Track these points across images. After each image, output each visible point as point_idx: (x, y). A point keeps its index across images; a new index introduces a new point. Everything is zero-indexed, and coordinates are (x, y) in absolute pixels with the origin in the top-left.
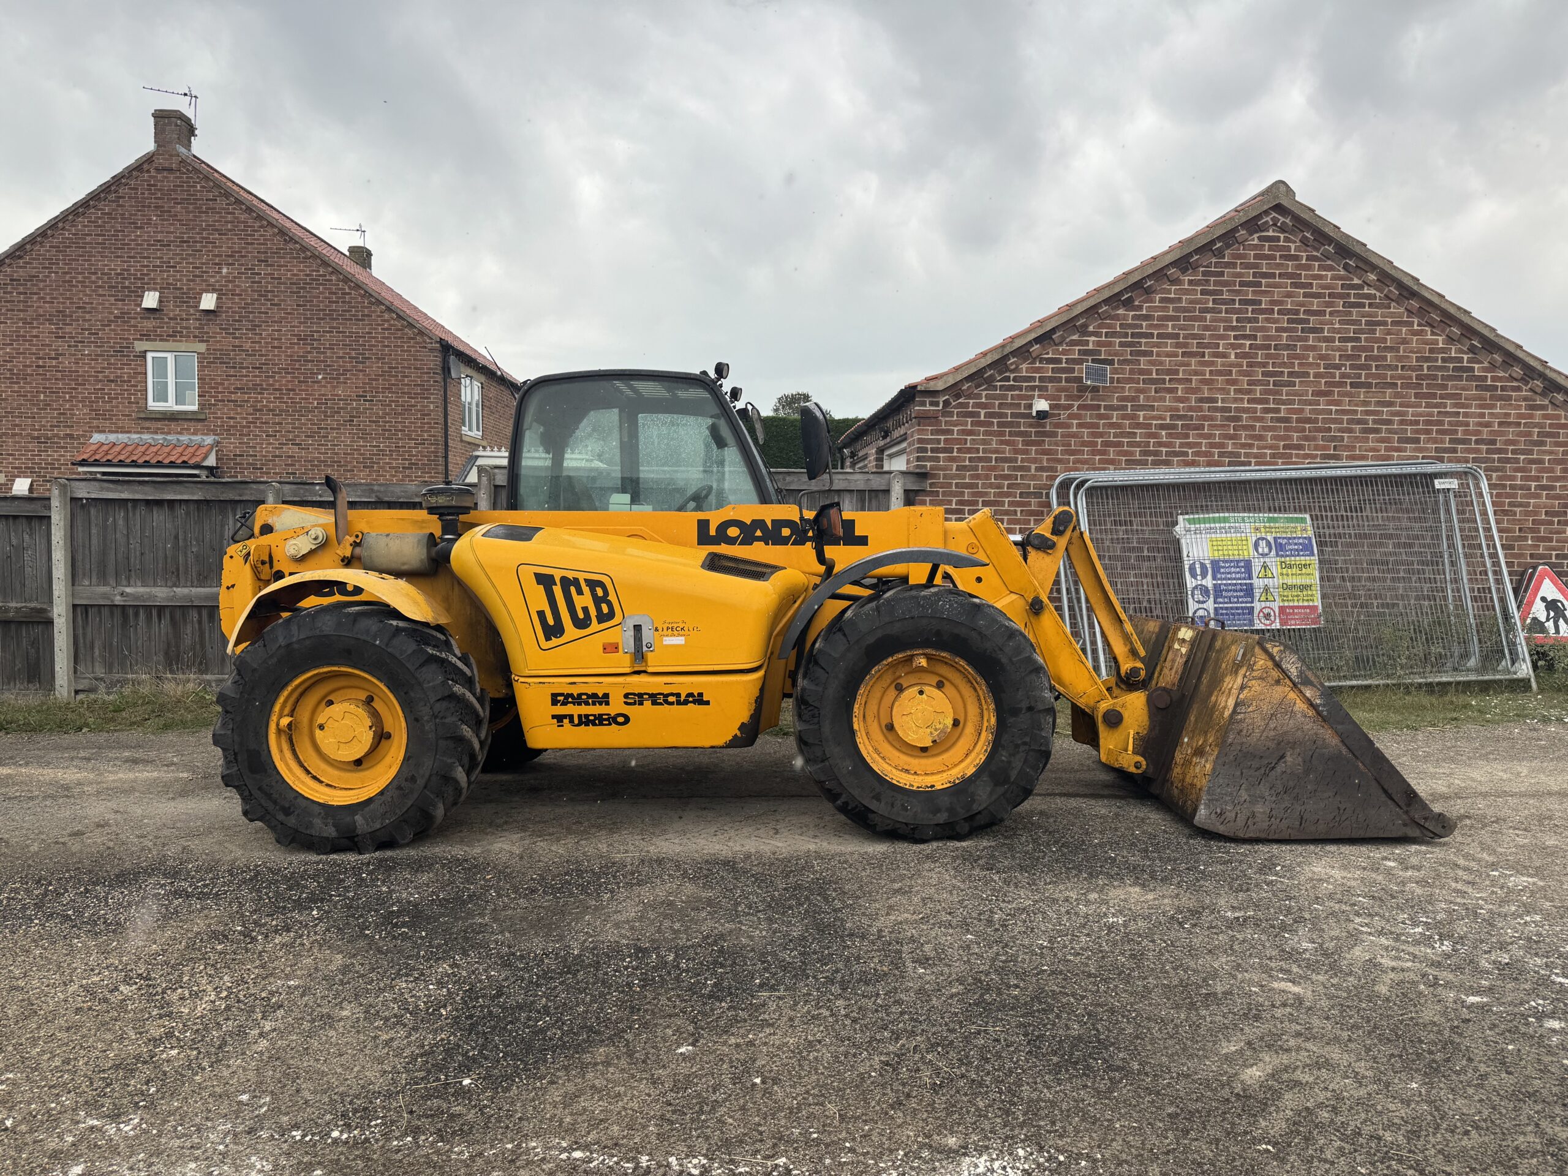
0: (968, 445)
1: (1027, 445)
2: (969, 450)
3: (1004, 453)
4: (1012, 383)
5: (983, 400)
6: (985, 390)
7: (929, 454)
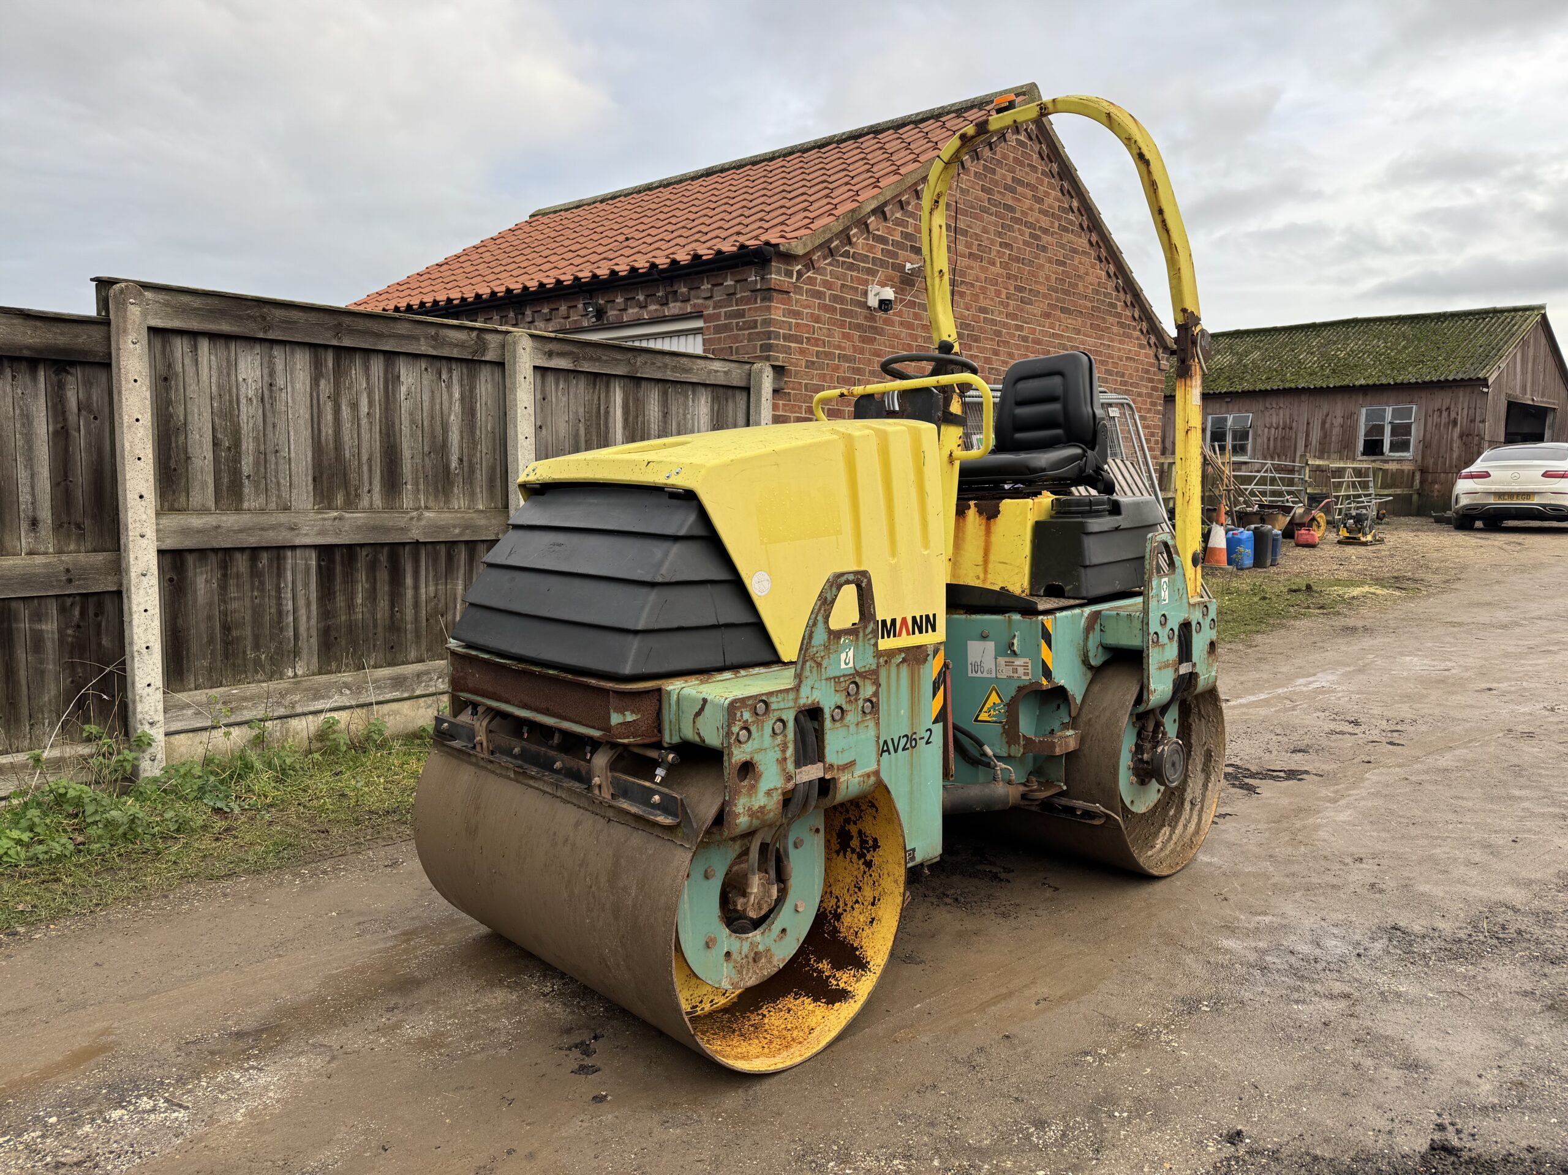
0: (816, 336)
1: (863, 342)
2: (817, 342)
3: (844, 349)
4: (851, 260)
5: (828, 278)
6: (830, 264)
7: (782, 342)
